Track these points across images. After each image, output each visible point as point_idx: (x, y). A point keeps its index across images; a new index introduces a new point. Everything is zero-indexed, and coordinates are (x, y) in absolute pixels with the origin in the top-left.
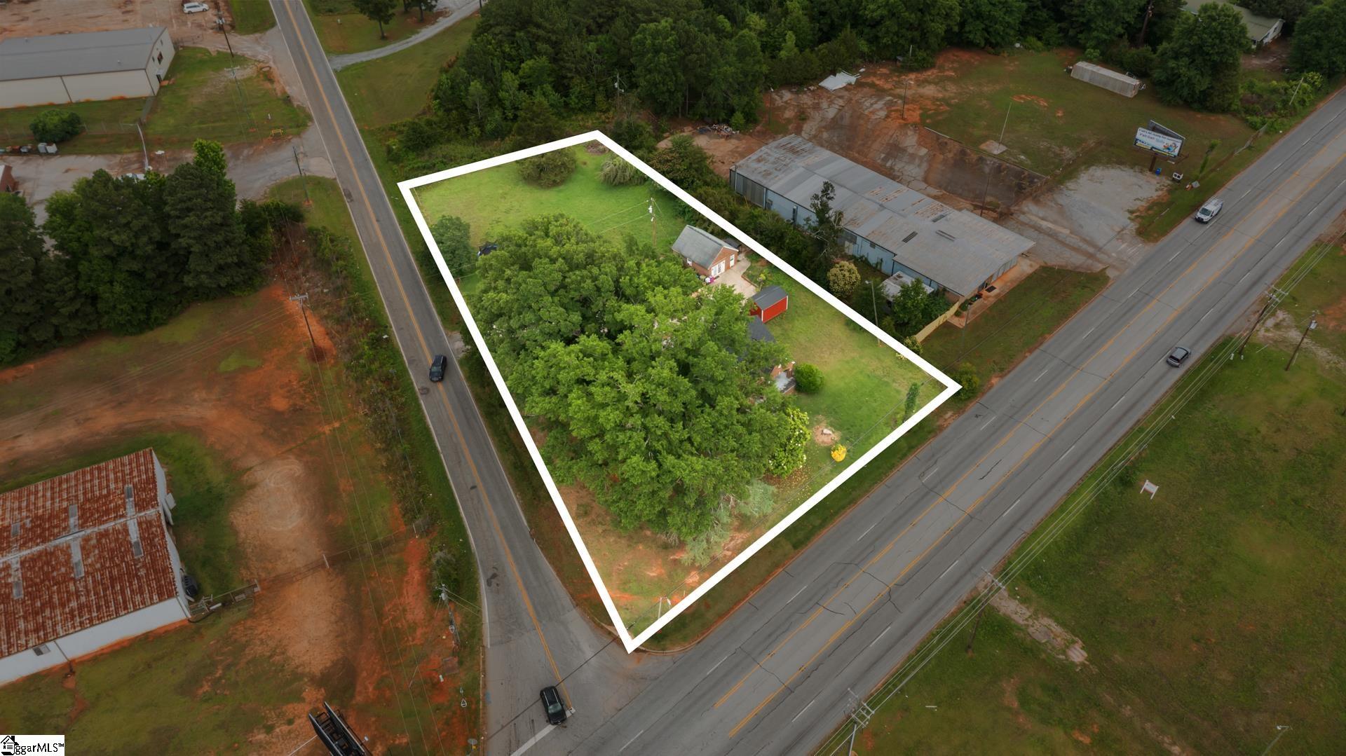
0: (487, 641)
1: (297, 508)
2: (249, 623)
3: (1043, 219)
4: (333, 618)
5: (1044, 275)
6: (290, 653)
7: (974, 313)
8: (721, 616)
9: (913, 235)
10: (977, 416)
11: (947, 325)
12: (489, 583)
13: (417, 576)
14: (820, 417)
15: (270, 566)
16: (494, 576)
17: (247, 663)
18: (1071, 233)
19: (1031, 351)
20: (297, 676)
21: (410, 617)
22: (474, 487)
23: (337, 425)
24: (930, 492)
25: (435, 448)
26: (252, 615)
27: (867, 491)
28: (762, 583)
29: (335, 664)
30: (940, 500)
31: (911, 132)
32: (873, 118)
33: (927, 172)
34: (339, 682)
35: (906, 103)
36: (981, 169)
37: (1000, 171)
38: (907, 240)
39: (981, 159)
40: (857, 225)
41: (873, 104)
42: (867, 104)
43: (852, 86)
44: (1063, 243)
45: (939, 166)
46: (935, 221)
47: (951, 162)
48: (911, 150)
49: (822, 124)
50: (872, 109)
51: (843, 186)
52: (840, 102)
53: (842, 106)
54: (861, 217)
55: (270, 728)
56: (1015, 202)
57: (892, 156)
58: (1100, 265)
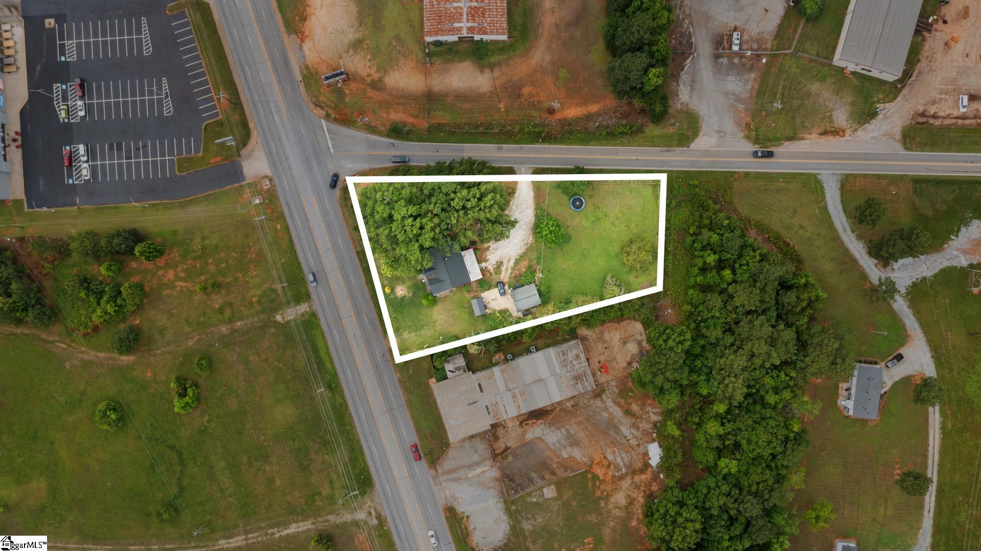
0: (369, 136)
1: (462, 85)
2: (415, 60)
3: (483, 472)
4: (404, 88)
5: (444, 441)
6: (396, 72)
8: (343, 213)
9: (482, 391)
10: (384, 355)
12: (391, 143)
13: (409, 120)
14: (411, 295)
15: (437, 72)
16: (394, 146)
17: (398, 58)
18: (467, 477)
19: (406, 401)
20: (385, 72)
21: (393, 114)
22: (438, 151)
23: (502, 110)
24: (358, 313)
25: (465, 143)
26: (418, 62)
29: (385, 85)
30: (353, 314)
31: (584, 459)
32: (608, 449)
33: (546, 444)
34: (377, 85)
35: (614, 476)
36: (535, 472)
37: (528, 480)
38: (480, 385)
39: (543, 478)
40: (502, 371)
41: (622, 458)
42: (624, 455)
43: (647, 458)
44: (463, 467)
45: (548, 453)
46: (487, 407)
47: (549, 462)
48: (569, 449)
49: (616, 420)
50: (618, 455)
51: (534, 382)
52: (633, 442)
53: (628, 440)
54: (506, 376)
55: (370, 61)
56: (501, 469)
57: (569, 436)
58: (440, 471)
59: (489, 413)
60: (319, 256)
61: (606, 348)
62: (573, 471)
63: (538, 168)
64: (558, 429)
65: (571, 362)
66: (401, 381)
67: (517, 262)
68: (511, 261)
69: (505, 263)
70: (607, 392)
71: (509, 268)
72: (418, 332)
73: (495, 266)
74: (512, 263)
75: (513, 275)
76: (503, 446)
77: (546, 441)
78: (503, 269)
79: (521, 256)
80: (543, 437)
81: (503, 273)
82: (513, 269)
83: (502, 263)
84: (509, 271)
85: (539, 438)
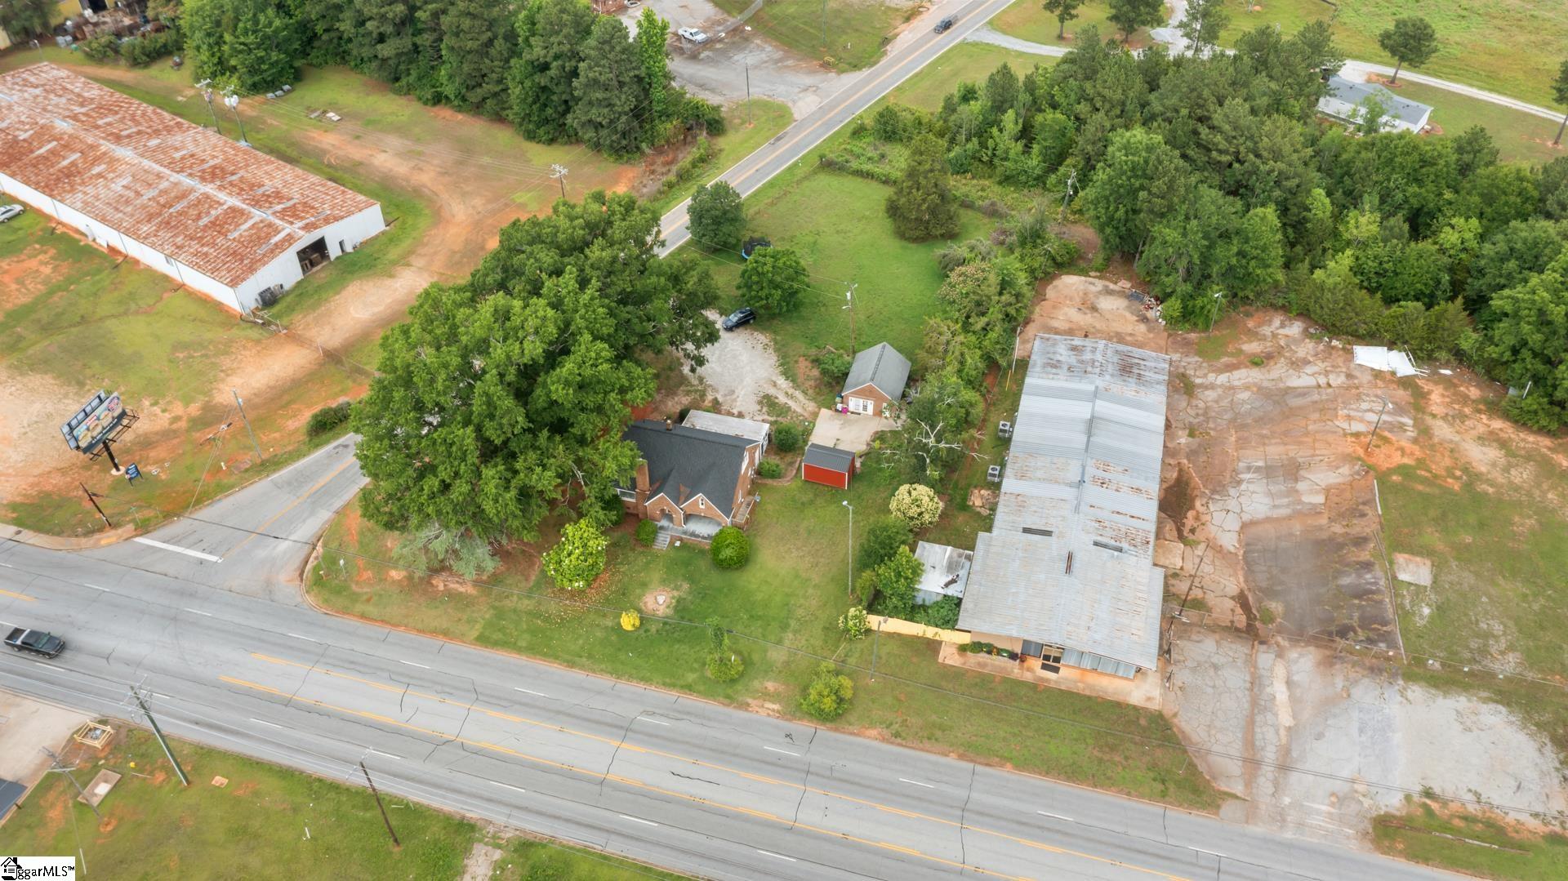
0: (275, 476)
2: (249, 344)
3: (1289, 683)
4: (272, 383)
5: (1143, 722)
6: (228, 379)
7: (984, 665)
8: (363, 616)
9: (1046, 533)
10: (787, 736)
11: (933, 646)
12: (335, 448)
13: (332, 404)
14: (686, 586)
15: (311, 326)
17: (213, 363)
18: (1289, 729)
19: (961, 757)
20: (206, 393)
21: (290, 422)
24: (625, 729)
26: (258, 342)
27: (594, 671)
28: (419, 631)
29: (228, 406)
30: (616, 743)
31: (1345, 470)
32: (1337, 423)
33: (1268, 520)
35: (1415, 441)
36: (1338, 574)
37: (1359, 596)
38: (1026, 530)
39: (1367, 566)
40: (1022, 476)
41: (1370, 410)
42: (1365, 406)
43: (1388, 377)
44: (1250, 724)
45: (1297, 528)
46: (1096, 544)
47: (1324, 535)
48: (1301, 486)
49: (1265, 384)
50: (1360, 414)
51: (1089, 435)
52: (1338, 380)
53: (1329, 385)
54: (1039, 474)
56: (1299, 636)
57: (1268, 472)
58: (1238, 789)
59: (1120, 550)
60: (397, 732)
64: (1239, 482)
65: (1082, 362)
66: (897, 735)
67: (788, 374)
68: (779, 382)
69: (772, 391)
71: (790, 391)
72: (793, 623)
73: (765, 409)
74: (782, 382)
75: (810, 392)
76: (1230, 604)
77: (1260, 516)
78: (782, 399)
79: (782, 365)
80: (1246, 517)
81: (791, 403)
82: (797, 386)
83: (767, 397)
84: (798, 394)
85: (1245, 526)
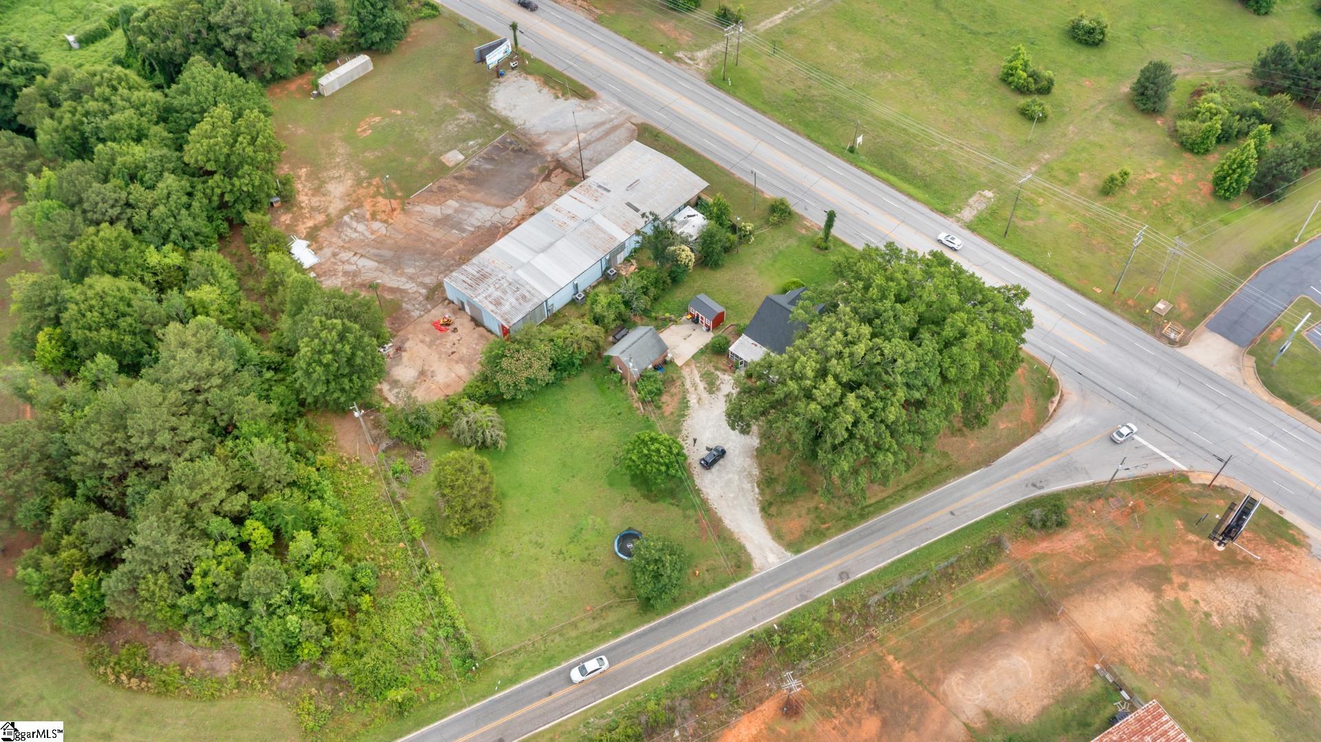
0: (1088, 482)
1: (1002, 663)
2: (1130, 661)
3: (565, 144)
4: (1102, 598)
6: (1144, 621)
9: (629, 205)
12: (1042, 488)
13: (1045, 544)
15: (1071, 664)
16: (1034, 485)
17: (1164, 649)
18: (584, 132)
19: (732, 174)
20: (1161, 609)
21: (1082, 542)
22: (952, 513)
23: (891, 658)
25: (914, 553)
26: (1122, 662)
29: (1140, 585)
31: (418, 208)
32: (384, 232)
33: (487, 204)
34: (1155, 578)
35: (360, 206)
36: (487, 170)
37: (493, 159)
39: (471, 168)
40: (612, 238)
41: (356, 231)
42: (354, 235)
43: (315, 246)
44: (598, 139)
45: (478, 196)
46: (609, 191)
47: (472, 187)
48: (450, 211)
49: (388, 270)
50: (366, 233)
51: (552, 244)
52: (345, 255)
53: (355, 254)
54: (602, 235)
55: (1207, 615)
56: (542, 157)
57: (458, 226)
58: (628, 125)
59: (598, 186)
61: (453, 353)
62: (430, 191)
63: (746, 576)
64: (478, 227)
67: (684, 404)
68: (695, 401)
69: (705, 395)
70: (421, 298)
71: (692, 390)
73: (718, 382)
74: (693, 400)
75: (679, 383)
76: (553, 179)
77: (490, 208)
78: (701, 386)
79: (684, 416)
80: (497, 210)
81: (698, 380)
82: (686, 392)
83: (711, 392)
84: (688, 385)
85: (503, 207)
